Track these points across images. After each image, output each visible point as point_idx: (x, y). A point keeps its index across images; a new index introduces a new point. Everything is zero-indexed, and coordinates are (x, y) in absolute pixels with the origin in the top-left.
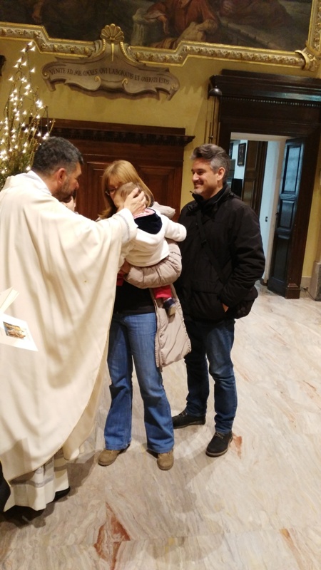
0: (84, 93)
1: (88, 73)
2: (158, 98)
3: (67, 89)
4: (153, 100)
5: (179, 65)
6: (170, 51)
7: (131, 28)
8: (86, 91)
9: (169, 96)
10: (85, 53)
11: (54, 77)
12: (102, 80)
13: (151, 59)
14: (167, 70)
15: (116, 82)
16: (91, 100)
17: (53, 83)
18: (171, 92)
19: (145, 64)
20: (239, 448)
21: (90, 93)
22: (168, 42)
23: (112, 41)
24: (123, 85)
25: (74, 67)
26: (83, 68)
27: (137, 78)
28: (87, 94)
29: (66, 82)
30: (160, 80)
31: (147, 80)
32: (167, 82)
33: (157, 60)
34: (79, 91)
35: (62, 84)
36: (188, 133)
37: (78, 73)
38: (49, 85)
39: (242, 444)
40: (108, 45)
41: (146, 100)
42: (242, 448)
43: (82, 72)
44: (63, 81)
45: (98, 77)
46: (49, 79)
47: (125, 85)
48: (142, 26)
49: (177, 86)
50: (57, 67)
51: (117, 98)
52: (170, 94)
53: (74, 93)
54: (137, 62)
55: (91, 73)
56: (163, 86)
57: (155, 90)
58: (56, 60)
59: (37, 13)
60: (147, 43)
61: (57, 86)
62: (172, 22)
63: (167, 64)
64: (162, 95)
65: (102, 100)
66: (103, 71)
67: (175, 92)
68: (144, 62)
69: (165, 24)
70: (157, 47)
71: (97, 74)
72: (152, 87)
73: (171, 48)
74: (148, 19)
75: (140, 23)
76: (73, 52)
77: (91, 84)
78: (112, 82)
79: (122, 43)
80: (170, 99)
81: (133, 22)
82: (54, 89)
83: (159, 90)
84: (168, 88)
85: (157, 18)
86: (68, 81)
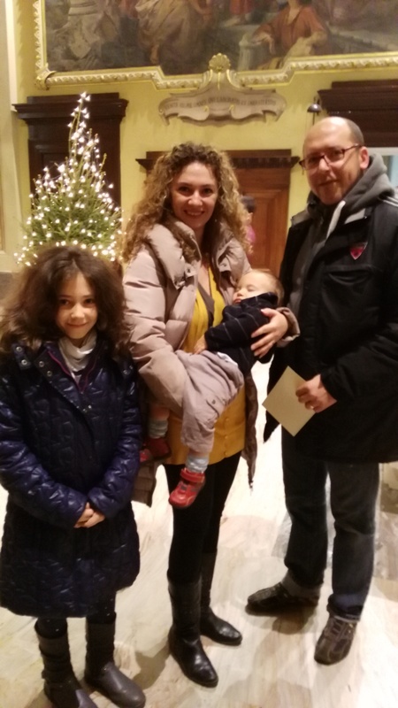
0: (194, 124)
1: (198, 104)
2: (265, 121)
3: (179, 122)
4: (260, 123)
5: (285, 84)
6: (276, 71)
7: (238, 55)
8: (196, 122)
9: (276, 117)
10: (195, 86)
11: (169, 112)
12: (211, 109)
13: (256, 82)
14: (274, 91)
15: (224, 110)
16: (201, 130)
17: (167, 117)
18: (277, 113)
19: (251, 89)
21: (200, 123)
22: (274, 62)
23: (220, 71)
24: (230, 111)
25: (185, 101)
26: (194, 100)
27: (244, 103)
28: (197, 125)
30: (267, 102)
31: (253, 103)
32: (274, 103)
33: (262, 82)
34: (191, 123)
35: (175, 118)
36: (294, 154)
37: (189, 106)
38: (165, 120)
40: (215, 75)
41: (253, 124)
43: (193, 105)
44: (175, 115)
45: (206, 107)
46: (164, 114)
47: (232, 111)
48: (248, 51)
49: (284, 106)
50: (172, 102)
51: (225, 125)
52: (277, 115)
53: (186, 125)
54: (243, 88)
55: (200, 104)
56: (269, 107)
57: (262, 113)
58: (170, 96)
59: (154, 55)
60: (254, 66)
61: (171, 120)
62: (278, 41)
63: (273, 86)
64: (269, 117)
65: (211, 129)
66: (211, 100)
67: (281, 112)
68: (250, 86)
69: (271, 46)
70: (263, 69)
71: (205, 104)
72: (259, 110)
73: (277, 67)
74: (254, 43)
75: (247, 48)
76: (183, 87)
77: (200, 114)
78: (219, 110)
79: (228, 71)
80: (277, 120)
81: (239, 47)
82: (168, 124)
83: (265, 112)
84: (274, 108)
85: (263, 40)
86: (180, 115)
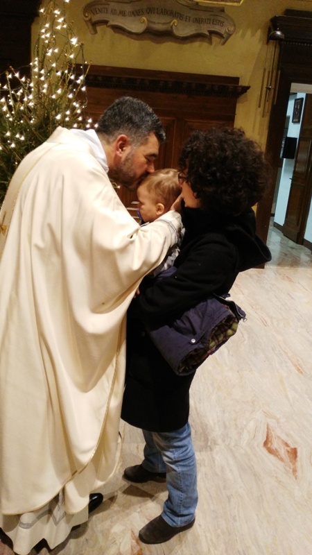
0: (128, 36)
1: (133, 13)
2: (210, 43)
3: (109, 31)
4: (205, 44)
5: (235, 4)
8: (130, 34)
9: (223, 40)
11: (96, 18)
12: (149, 21)
14: (222, 10)
15: (164, 24)
16: (135, 45)
17: (95, 24)
18: (225, 36)
19: (197, 3)
20: (294, 464)
21: (135, 36)
24: (172, 27)
25: (118, 7)
26: (128, 8)
27: (187, 19)
28: (131, 38)
29: (108, 24)
30: (214, 22)
31: (198, 21)
32: (221, 23)
34: (123, 34)
35: (104, 27)
36: (243, 83)
37: (123, 13)
38: (91, 27)
39: (298, 459)
41: (196, 44)
42: (298, 464)
43: (127, 13)
44: (105, 22)
45: (144, 18)
46: (90, 20)
47: (174, 28)
49: (232, 29)
50: (100, 7)
51: (164, 42)
52: (224, 38)
53: (117, 36)
55: (137, 13)
56: (217, 28)
57: (208, 34)
61: (98, 28)
63: (223, 3)
64: (215, 39)
65: (148, 44)
66: (150, 11)
67: (229, 35)
71: (143, 14)
72: (204, 29)
77: (136, 26)
78: (159, 24)
80: (224, 44)
82: (96, 32)
83: (211, 32)
84: (222, 31)
86: (111, 23)
